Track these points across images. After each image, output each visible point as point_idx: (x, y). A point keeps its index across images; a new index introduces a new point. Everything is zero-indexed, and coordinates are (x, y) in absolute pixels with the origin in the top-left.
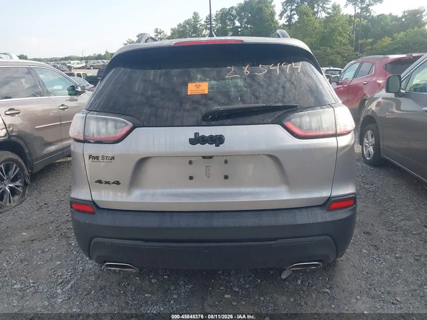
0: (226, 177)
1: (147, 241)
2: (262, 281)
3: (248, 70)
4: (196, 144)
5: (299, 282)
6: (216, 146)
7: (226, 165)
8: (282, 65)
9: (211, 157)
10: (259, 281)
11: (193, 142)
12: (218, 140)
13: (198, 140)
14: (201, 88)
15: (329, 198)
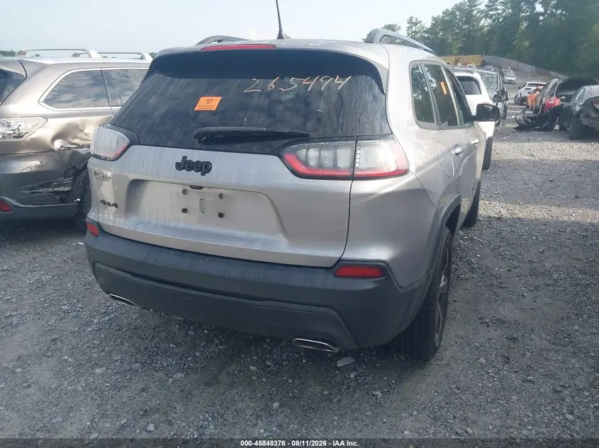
0: (221, 215)
1: (135, 275)
2: (307, 362)
3: (274, 84)
4: (181, 170)
5: (352, 376)
6: (202, 175)
7: (223, 200)
8: (321, 80)
9: (201, 188)
10: (304, 361)
11: (179, 166)
12: (204, 168)
13: (185, 165)
14: (211, 103)
15: (340, 260)
